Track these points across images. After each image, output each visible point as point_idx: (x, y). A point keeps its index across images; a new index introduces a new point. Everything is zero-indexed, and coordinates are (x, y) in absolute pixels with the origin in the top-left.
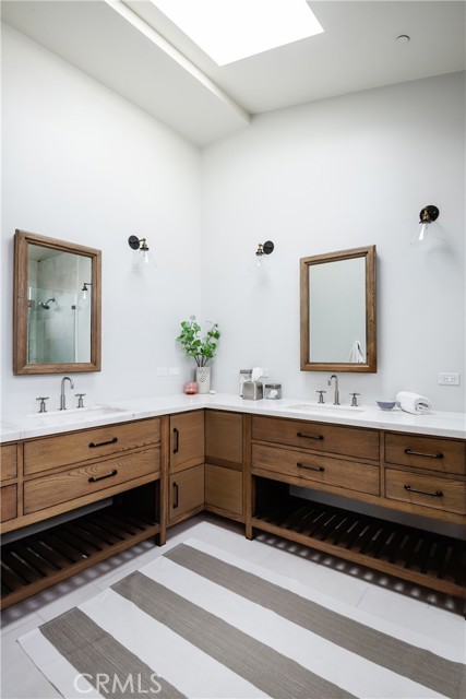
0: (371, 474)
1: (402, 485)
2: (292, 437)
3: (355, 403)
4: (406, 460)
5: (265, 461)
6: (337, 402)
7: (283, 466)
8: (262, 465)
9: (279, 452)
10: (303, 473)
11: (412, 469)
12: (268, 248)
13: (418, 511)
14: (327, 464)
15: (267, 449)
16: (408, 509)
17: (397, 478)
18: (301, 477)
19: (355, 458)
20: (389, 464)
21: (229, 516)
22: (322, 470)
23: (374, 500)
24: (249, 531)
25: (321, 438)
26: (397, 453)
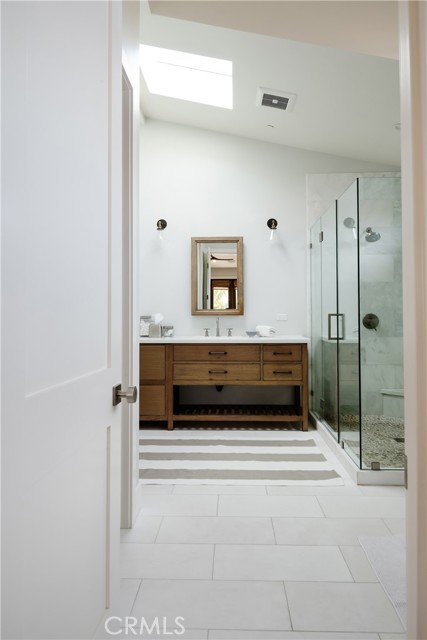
0: (255, 369)
1: (272, 371)
2: (205, 355)
3: (230, 334)
4: (274, 358)
5: (185, 375)
6: (218, 335)
7: (198, 376)
8: (183, 377)
9: (195, 366)
10: (213, 377)
11: (278, 362)
12: (163, 224)
13: (280, 383)
14: (229, 368)
15: (187, 366)
16: (274, 383)
17: (269, 368)
18: (211, 380)
19: (246, 362)
20: (266, 362)
21: (153, 419)
22: (226, 372)
23: (257, 383)
24: (171, 424)
25: (226, 353)
26: (269, 355)
